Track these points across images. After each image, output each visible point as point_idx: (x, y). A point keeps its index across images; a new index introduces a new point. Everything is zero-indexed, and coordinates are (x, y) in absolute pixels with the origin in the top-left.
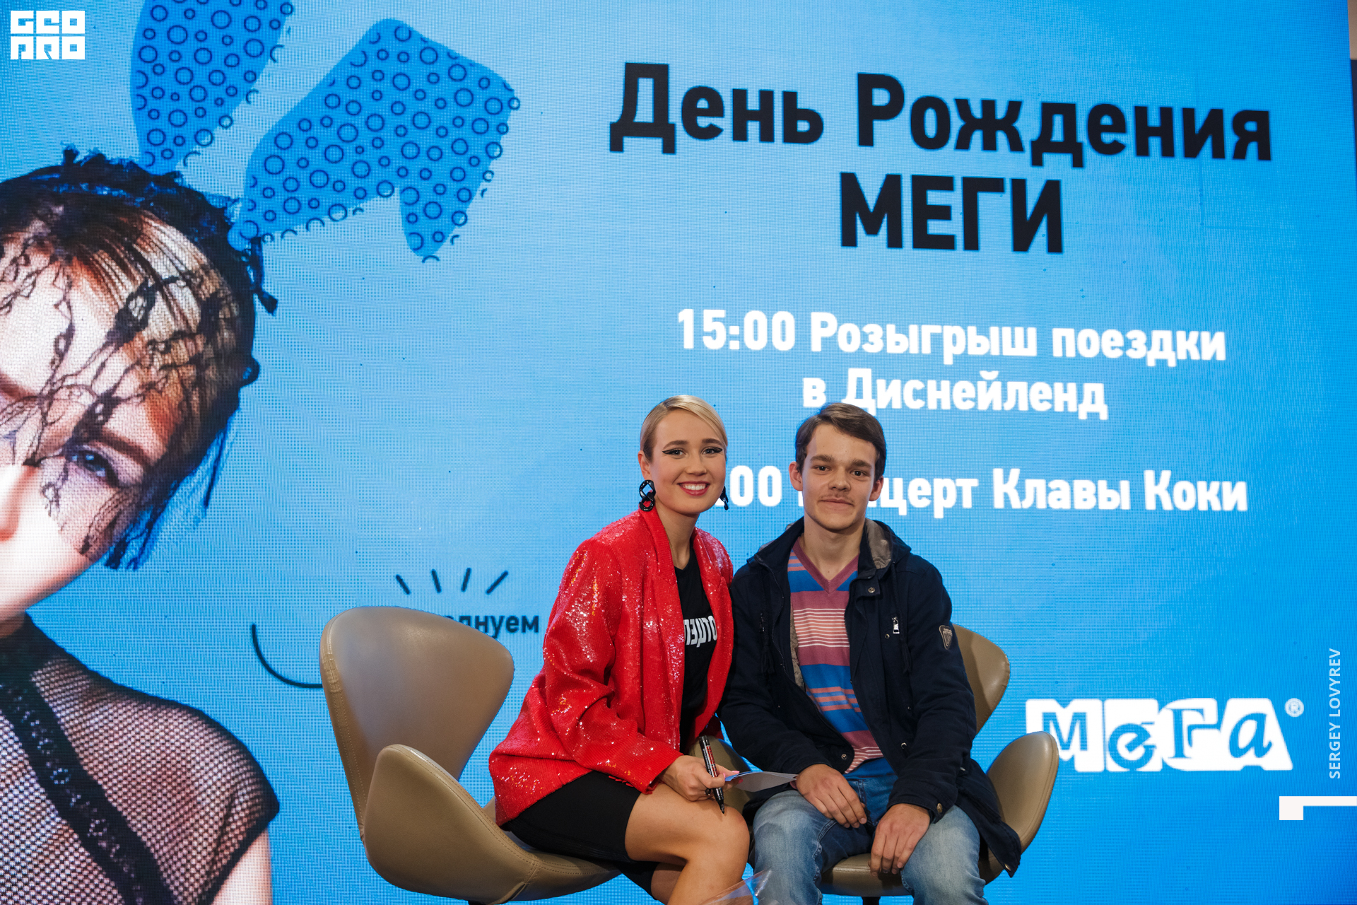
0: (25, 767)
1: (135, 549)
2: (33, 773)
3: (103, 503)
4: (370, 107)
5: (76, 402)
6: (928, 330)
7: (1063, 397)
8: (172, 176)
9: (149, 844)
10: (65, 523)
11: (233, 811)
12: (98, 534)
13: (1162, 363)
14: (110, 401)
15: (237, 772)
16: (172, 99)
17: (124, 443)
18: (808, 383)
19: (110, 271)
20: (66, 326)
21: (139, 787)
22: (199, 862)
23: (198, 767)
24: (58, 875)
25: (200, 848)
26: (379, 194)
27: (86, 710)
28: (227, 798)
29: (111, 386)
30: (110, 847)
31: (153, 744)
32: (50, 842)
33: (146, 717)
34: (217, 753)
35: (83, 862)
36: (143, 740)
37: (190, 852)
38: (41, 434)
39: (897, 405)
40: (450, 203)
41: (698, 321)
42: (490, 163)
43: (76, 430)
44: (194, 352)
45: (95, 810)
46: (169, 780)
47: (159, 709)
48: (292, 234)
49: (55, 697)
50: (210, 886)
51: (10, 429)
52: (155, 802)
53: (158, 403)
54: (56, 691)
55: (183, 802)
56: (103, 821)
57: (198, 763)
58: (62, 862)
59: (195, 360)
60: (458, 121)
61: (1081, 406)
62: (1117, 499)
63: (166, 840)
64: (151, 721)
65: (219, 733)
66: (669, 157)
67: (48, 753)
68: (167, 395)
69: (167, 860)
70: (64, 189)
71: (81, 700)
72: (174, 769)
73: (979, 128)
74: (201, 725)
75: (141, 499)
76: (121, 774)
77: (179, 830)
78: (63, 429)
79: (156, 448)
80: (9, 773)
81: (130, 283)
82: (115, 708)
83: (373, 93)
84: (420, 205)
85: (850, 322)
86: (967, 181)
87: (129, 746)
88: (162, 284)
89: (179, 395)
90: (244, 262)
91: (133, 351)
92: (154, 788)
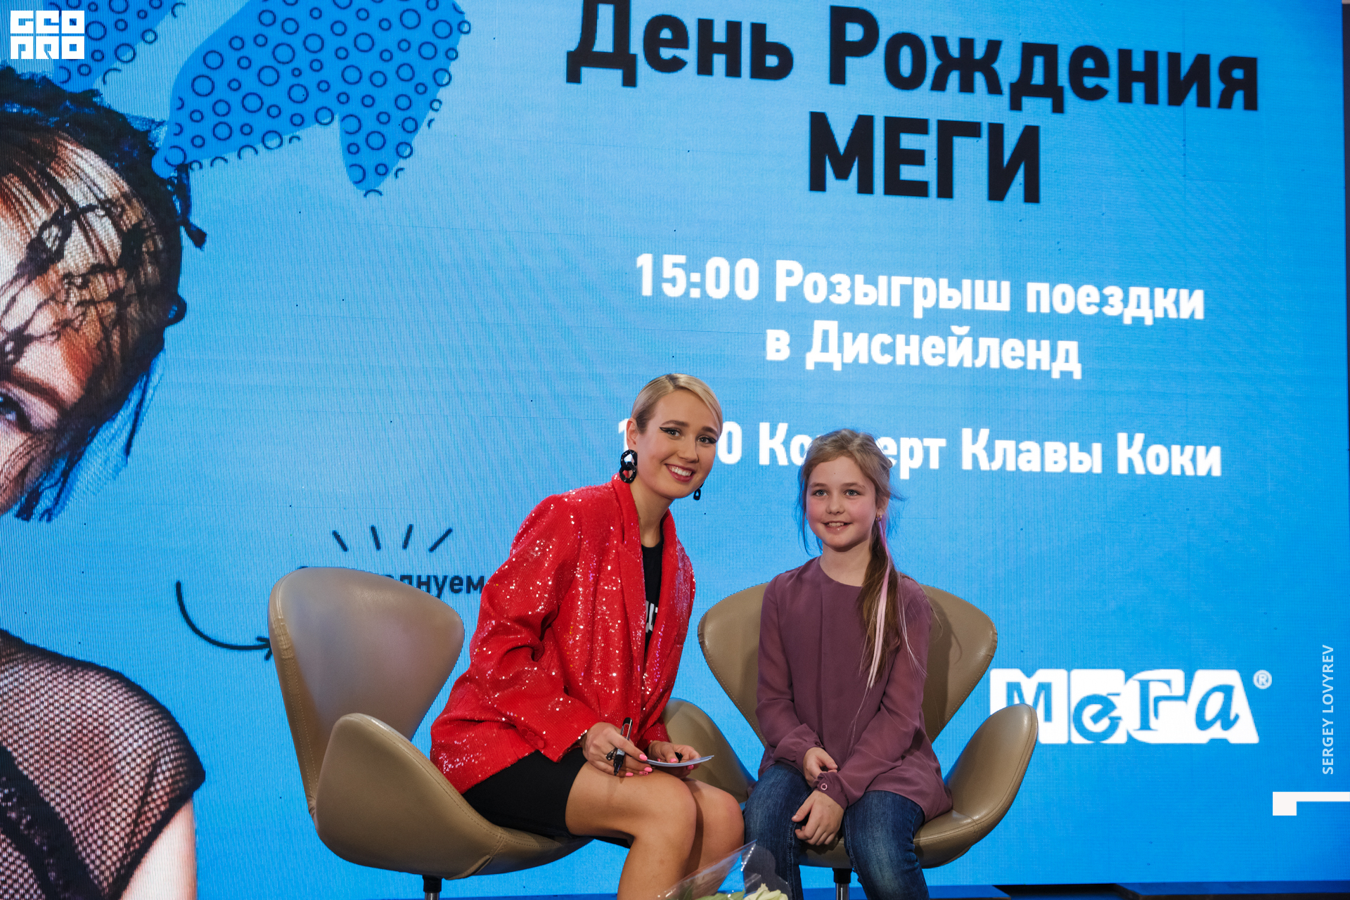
1: (49, 500)
3: (14, 449)
4: (308, 26)
6: (898, 281)
7: (1036, 354)
8: (90, 95)
9: (63, 815)
11: (155, 780)
12: (8, 482)
13: (1138, 321)
14: (22, 339)
15: (160, 739)
16: (90, 10)
17: (37, 384)
18: (772, 334)
19: (21, 196)
22: (118, 834)
26: (318, 121)
28: (148, 766)
29: (23, 322)
30: (20, 818)
33: (60, 680)
34: (137, 719)
37: (107, 824)
39: (864, 360)
40: (393, 133)
41: (658, 267)
42: (438, 91)
44: (114, 287)
46: (86, 747)
47: (74, 671)
48: (223, 162)
50: (129, 859)
52: (70, 770)
53: (74, 342)
55: (100, 771)
56: (13, 790)
57: (117, 729)
59: (116, 296)
60: (405, 45)
61: (1054, 364)
62: (1089, 462)
63: (82, 810)
64: (66, 683)
66: (629, 90)
68: (84, 333)
69: (83, 832)
72: (90, 735)
73: (955, 68)
74: (121, 688)
76: (32, 740)
77: (96, 800)
79: (72, 390)
81: (43, 211)
82: (26, 670)
83: (311, 11)
84: (362, 135)
85: (817, 271)
86: (942, 125)
87: (42, 711)
88: (79, 213)
89: (98, 334)
90: (169, 191)
91: (47, 286)
92: (69, 755)
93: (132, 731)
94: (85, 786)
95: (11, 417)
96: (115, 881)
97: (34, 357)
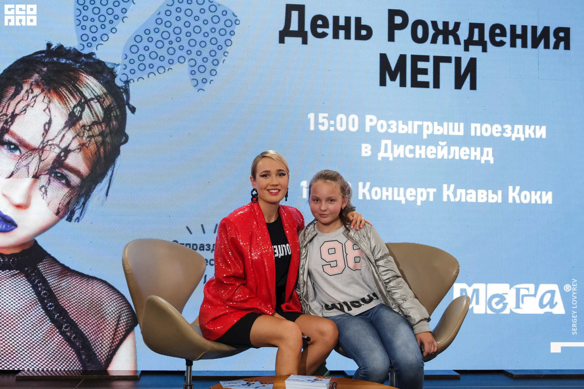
0: (37, 302)
1: (78, 214)
2: (40, 305)
3: (65, 194)
4: (175, 24)
5: (53, 151)
6: (416, 123)
7: (475, 153)
8: (92, 54)
9: (86, 334)
10: (50, 202)
11: (120, 322)
12: (63, 207)
13: (518, 139)
14: (67, 151)
15: (121, 307)
16: (91, 21)
17: (73, 169)
18: (364, 146)
19: (66, 95)
20: (49, 119)
22: (107, 342)
23: (105, 304)
25: (107, 337)
26: (179, 62)
27: (60, 280)
28: (117, 317)
29: (67, 145)
31: (87, 294)
32: (48, 332)
33: (84, 283)
34: (113, 299)
35: (61, 340)
36: (83, 293)
37: (103, 338)
38: (39, 165)
39: (402, 156)
40: (209, 66)
41: (316, 118)
42: (227, 48)
43: (53, 163)
44: (101, 130)
45: (65, 320)
46: (94, 309)
47: (89, 280)
48: (142, 79)
49: (47, 274)
50: (111, 352)
51: (26, 163)
52: (88, 318)
53: (86, 152)
54: (47, 271)
55: (100, 318)
56: (68, 324)
57: (105, 302)
58: (52, 340)
59: (101, 134)
60: (213, 30)
61: (482, 157)
62: (496, 198)
63: (93, 333)
64: (86, 285)
65: (113, 291)
66: (304, 45)
67: (45, 297)
68: (90, 149)
70: (47, 60)
71: (58, 275)
72: (96, 305)
73: (441, 34)
74: (106, 287)
76: (74, 306)
77: (99, 329)
78: (48, 163)
79: (86, 171)
80: (30, 304)
81: (74, 100)
82: (71, 279)
83: (176, 18)
84: (197, 67)
85: (382, 119)
86: (435, 58)
87: (78, 295)
88: (87, 101)
89: (95, 149)
90: (122, 92)
91: (76, 130)
92: (88, 312)
93: (111, 303)
94: (94, 324)
95: (64, 181)
96: (106, 360)
97: (72, 158)
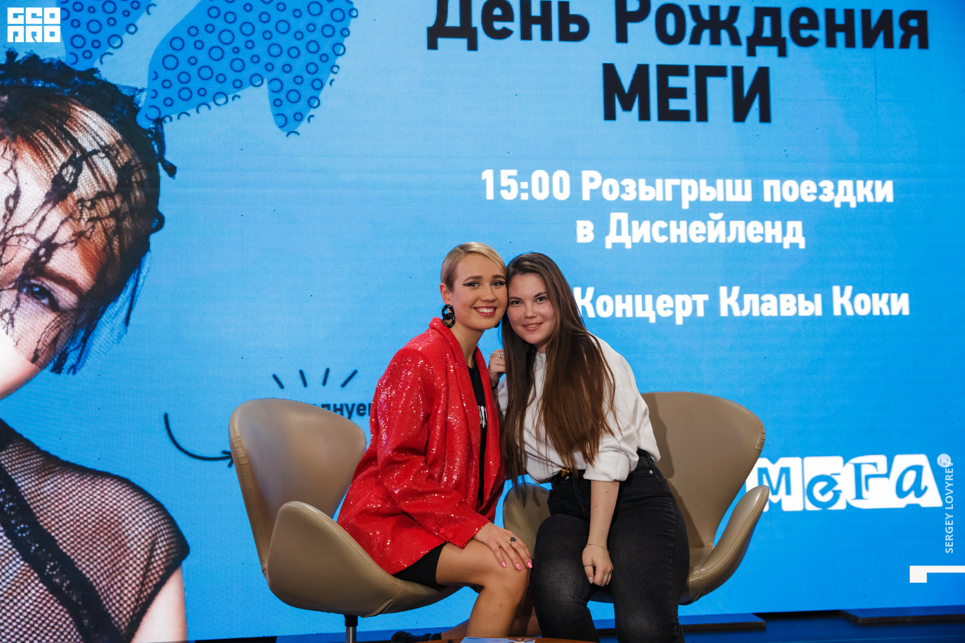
1: (74, 358)
2: (2, 528)
3: (48, 324)
4: (243, 16)
5: (24, 247)
6: (671, 182)
7: (772, 232)
8: (92, 72)
9: (91, 579)
10: (19, 340)
11: (155, 553)
12: (44, 347)
13: (845, 205)
14: (50, 246)
15: (157, 524)
16: (90, 12)
17: (62, 278)
18: (580, 224)
19: (46, 146)
20: (14, 189)
21: (83, 537)
22: (130, 592)
23: (127, 521)
24: (23, 604)
25: (130, 582)
26: (252, 84)
27: (40, 480)
28: (150, 544)
29: (51, 234)
30: (62, 582)
31: (92, 505)
32: (16, 579)
33: (86, 485)
34: (141, 511)
35: (42, 594)
36: (84, 502)
37: (123, 585)
39: (647, 240)
40: (306, 91)
41: (497, 179)
42: (336, 59)
43: (25, 268)
44: (114, 207)
45: (50, 555)
46: (106, 531)
47: (96, 479)
48: (186, 116)
49: (16, 471)
50: (139, 610)
52: (95, 548)
53: (87, 247)
54: (16, 466)
56: (56, 563)
57: (127, 518)
58: (26, 594)
59: (115, 214)
60: (312, 27)
61: (785, 238)
62: (812, 308)
63: (105, 576)
64: (90, 487)
65: (142, 496)
66: (472, 53)
67: (12, 513)
68: (94, 241)
69: (106, 591)
70: (8, 82)
71: (36, 473)
72: (109, 523)
73: (707, 28)
74: (128, 490)
75: (77, 320)
76: (68, 528)
77: (114, 569)
78: (15, 268)
79: (87, 281)
81: (62, 155)
82: (62, 479)
83: (245, 6)
84: (284, 92)
85: (611, 178)
86: (698, 69)
88: (87, 156)
89: (103, 241)
90: (150, 138)
91: (66, 208)
92: (94, 537)
93: (137, 520)
94: (106, 559)
96: (130, 625)
97: (60, 259)
